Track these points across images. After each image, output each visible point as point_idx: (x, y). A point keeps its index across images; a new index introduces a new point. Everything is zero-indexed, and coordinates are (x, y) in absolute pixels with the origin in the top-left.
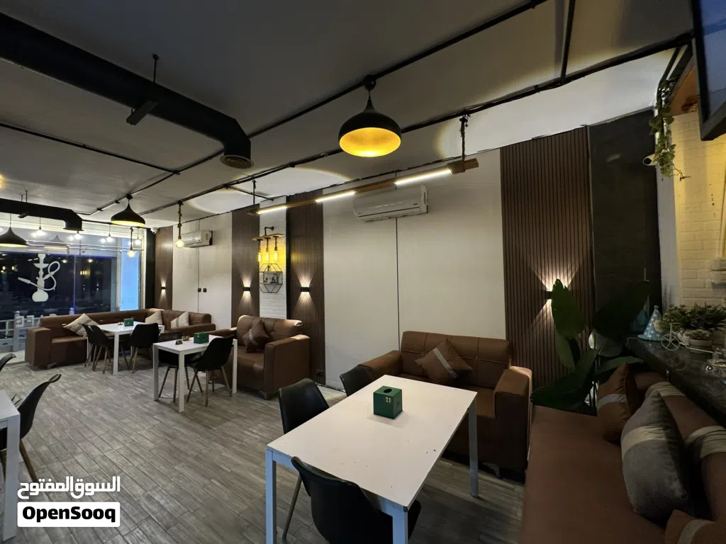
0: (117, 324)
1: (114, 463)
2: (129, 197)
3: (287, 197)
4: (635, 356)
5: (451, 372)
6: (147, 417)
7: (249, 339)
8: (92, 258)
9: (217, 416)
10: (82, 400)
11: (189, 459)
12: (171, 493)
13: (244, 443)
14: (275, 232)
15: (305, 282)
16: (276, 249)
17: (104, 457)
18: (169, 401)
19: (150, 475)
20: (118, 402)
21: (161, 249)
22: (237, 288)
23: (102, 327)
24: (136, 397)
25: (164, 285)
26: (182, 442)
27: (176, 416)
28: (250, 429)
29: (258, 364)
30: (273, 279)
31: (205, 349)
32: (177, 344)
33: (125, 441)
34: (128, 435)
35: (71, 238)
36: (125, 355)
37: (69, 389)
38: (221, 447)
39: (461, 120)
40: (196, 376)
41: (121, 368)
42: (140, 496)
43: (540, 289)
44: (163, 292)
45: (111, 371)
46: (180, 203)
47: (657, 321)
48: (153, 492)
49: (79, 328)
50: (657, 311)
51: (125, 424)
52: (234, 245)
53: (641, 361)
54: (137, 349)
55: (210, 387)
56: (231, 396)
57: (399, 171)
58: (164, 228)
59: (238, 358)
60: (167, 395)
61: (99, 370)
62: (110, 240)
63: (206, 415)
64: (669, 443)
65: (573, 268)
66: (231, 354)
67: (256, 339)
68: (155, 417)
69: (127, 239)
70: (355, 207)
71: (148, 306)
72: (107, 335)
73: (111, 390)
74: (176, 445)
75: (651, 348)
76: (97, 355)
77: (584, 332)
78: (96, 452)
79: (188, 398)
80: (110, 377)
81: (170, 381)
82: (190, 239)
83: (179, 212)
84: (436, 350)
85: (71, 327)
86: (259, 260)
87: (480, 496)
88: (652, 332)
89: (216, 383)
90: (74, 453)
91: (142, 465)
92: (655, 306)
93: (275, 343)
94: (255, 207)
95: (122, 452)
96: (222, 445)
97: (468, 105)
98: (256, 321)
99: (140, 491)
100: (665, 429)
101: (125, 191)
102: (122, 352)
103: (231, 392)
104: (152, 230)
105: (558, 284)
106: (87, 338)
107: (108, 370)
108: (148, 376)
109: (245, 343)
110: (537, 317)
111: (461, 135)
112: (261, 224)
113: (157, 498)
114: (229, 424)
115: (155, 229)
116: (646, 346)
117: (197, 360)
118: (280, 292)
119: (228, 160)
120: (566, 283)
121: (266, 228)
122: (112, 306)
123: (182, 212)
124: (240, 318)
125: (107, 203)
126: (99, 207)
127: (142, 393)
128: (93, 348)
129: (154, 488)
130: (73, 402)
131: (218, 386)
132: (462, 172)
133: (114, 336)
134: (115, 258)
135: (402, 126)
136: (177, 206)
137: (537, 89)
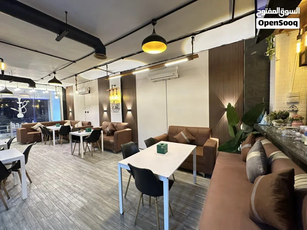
0: (53, 126)
1: (59, 176)
2: (55, 73)
3: (121, 72)
4: (257, 131)
5: (187, 140)
6: (69, 160)
7: (107, 130)
8: (40, 100)
9: (97, 159)
10: (43, 155)
11: (87, 173)
12: (82, 184)
13: (108, 168)
14: (116, 87)
15: (129, 107)
16: (117, 94)
17: (55, 173)
18: (77, 155)
19: (73, 179)
20: (57, 155)
21: (68, 95)
22: (101, 111)
23: (48, 127)
24: (64, 153)
25: (70, 110)
26: (84, 168)
27: (81, 160)
28: (110, 163)
29: (111, 140)
30: (116, 106)
31: (90, 134)
32: (79, 132)
33: (62, 168)
34: (63, 166)
35: (31, 91)
36: (58, 139)
37: (37, 151)
38: (99, 170)
39: (191, 37)
40: (87, 145)
41: (56, 144)
42: (70, 185)
43: (223, 107)
44: (71, 113)
45: (53, 144)
46: (76, 75)
47: (266, 118)
48: (75, 184)
49: (38, 128)
50: (266, 114)
51: (61, 163)
52: (99, 93)
53: (259, 133)
54: (62, 136)
55: (93, 149)
56: (101, 152)
57: (167, 60)
58: (69, 87)
59: (103, 138)
60: (76, 153)
61: (47, 144)
62: (47, 92)
63: (92, 159)
64: (261, 156)
65: (236, 99)
66: (100, 137)
67: (110, 130)
68: (73, 160)
69: (54, 92)
70: (149, 76)
71: (64, 119)
72: (50, 131)
73: (53, 151)
74: (82, 169)
75: (263, 128)
76: (46, 139)
77: (239, 123)
78: (51, 172)
79: (84, 154)
80: (52, 147)
81: (77, 147)
82: (81, 91)
83: (76, 79)
84: (182, 133)
85: (34, 128)
86: (110, 99)
87: (197, 183)
88: (264, 122)
89: (95, 148)
90: (43, 173)
91: (70, 176)
92: (266, 112)
93: (118, 132)
94: (107, 77)
95: (62, 172)
96: (100, 169)
97: (194, 31)
98: (110, 124)
99: (70, 184)
100: (261, 152)
101: (53, 70)
102: (56, 137)
103: (101, 151)
104: (64, 87)
105: (229, 105)
106: (41, 132)
107: (51, 144)
108: (68, 146)
109: (106, 132)
110: (222, 118)
111: (192, 44)
112: (110, 84)
113: (77, 186)
114: (102, 162)
115: (65, 87)
116: (261, 127)
117: (87, 139)
118: (119, 112)
119: (97, 56)
120: (233, 104)
121: (112, 85)
122: (49, 120)
123: (77, 79)
124: (103, 123)
125: (45, 76)
126: (42, 78)
127: (66, 152)
128: (44, 136)
129: (75, 183)
130: (39, 155)
131: (96, 149)
132: (192, 60)
133: (52, 131)
134: (49, 100)
135: (167, 41)
136: (75, 77)
137: (223, 24)
